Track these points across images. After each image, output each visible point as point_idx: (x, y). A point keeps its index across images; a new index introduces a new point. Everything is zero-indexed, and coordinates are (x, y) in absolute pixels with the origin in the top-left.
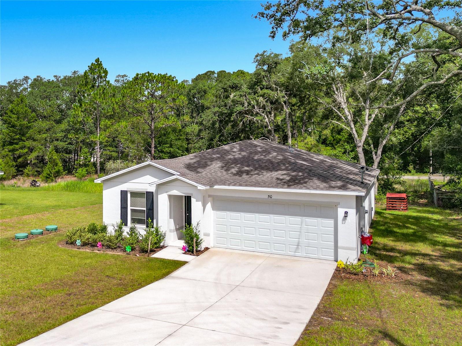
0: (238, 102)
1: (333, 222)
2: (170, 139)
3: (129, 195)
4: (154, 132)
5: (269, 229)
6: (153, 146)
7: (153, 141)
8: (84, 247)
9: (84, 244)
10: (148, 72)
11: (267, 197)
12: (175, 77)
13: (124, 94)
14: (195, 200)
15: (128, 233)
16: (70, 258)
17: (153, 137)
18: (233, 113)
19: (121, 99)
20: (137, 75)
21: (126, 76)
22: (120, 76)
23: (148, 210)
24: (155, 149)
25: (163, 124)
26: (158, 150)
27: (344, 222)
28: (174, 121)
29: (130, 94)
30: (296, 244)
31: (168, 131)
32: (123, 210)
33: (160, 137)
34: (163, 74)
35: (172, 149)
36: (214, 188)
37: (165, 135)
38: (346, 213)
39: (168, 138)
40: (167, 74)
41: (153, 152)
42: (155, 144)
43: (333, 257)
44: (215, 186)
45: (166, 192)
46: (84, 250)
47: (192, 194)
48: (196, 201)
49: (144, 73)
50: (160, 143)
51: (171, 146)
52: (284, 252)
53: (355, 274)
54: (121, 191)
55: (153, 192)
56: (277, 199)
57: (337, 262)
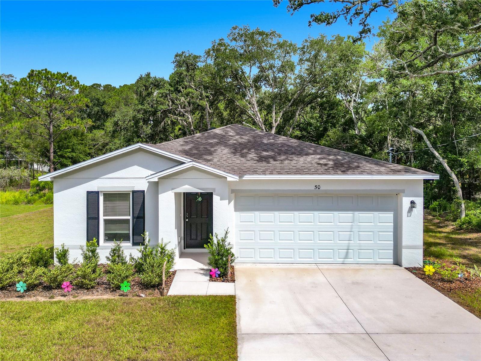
0: (159, 101)
1: (392, 215)
2: (73, 143)
3: (101, 198)
4: (52, 136)
5: (313, 231)
6: (52, 151)
7: (52, 145)
8: (31, 293)
9: (31, 288)
10: (46, 69)
11: (313, 188)
12: (76, 78)
13: (16, 91)
14: (219, 197)
15: (108, 258)
16: (15, 322)
17: (51, 141)
18: (158, 112)
19: (12, 97)
20: (33, 71)
21: (12, 77)
22: (5, 75)
23: (135, 220)
24: (54, 154)
25: (66, 126)
26: (58, 156)
27: (409, 214)
28: (79, 123)
29: (23, 92)
30: (346, 248)
31: (70, 135)
32: (91, 222)
33: (60, 141)
34: (63, 72)
35: (74, 154)
36: (244, 178)
37: (65, 139)
38: (412, 203)
39: (69, 142)
40: (67, 74)
41: (52, 157)
42: (54, 149)
43: (392, 260)
44: (245, 176)
45: (172, 189)
46: (33, 299)
47: (214, 189)
48: (221, 200)
49: (40, 70)
50: (60, 148)
51: (73, 151)
52: (332, 260)
53: (450, 282)
54: (88, 193)
55: (144, 191)
56: (326, 191)
57: (401, 266)
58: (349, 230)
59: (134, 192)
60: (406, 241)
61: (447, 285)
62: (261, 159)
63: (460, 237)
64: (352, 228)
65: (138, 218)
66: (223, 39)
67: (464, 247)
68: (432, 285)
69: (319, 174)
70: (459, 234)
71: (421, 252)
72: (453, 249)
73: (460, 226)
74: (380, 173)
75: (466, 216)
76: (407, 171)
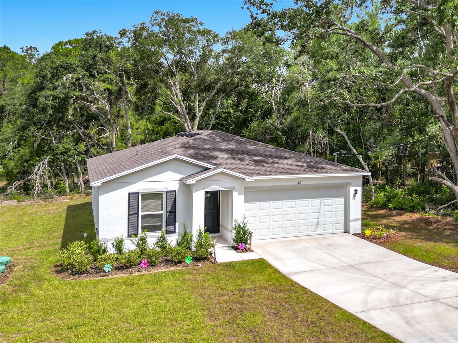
3: (140, 198)
5: (295, 214)
11: (296, 183)
18: (70, 98)
23: (168, 214)
27: (353, 198)
30: (316, 224)
32: (132, 217)
38: (356, 191)
43: (343, 230)
47: (234, 188)
52: (307, 233)
53: (379, 239)
54: (129, 194)
55: (175, 191)
56: (305, 185)
57: (349, 233)
58: (318, 211)
59: (167, 192)
60: (352, 216)
61: (379, 241)
62: (257, 163)
63: (373, 213)
64: (320, 210)
65: (170, 212)
66: (144, 23)
67: (378, 219)
68: (371, 241)
69: (302, 174)
70: (372, 211)
71: (360, 223)
72: (373, 221)
73: (372, 206)
74: (338, 172)
75: (375, 197)
76: (353, 171)
